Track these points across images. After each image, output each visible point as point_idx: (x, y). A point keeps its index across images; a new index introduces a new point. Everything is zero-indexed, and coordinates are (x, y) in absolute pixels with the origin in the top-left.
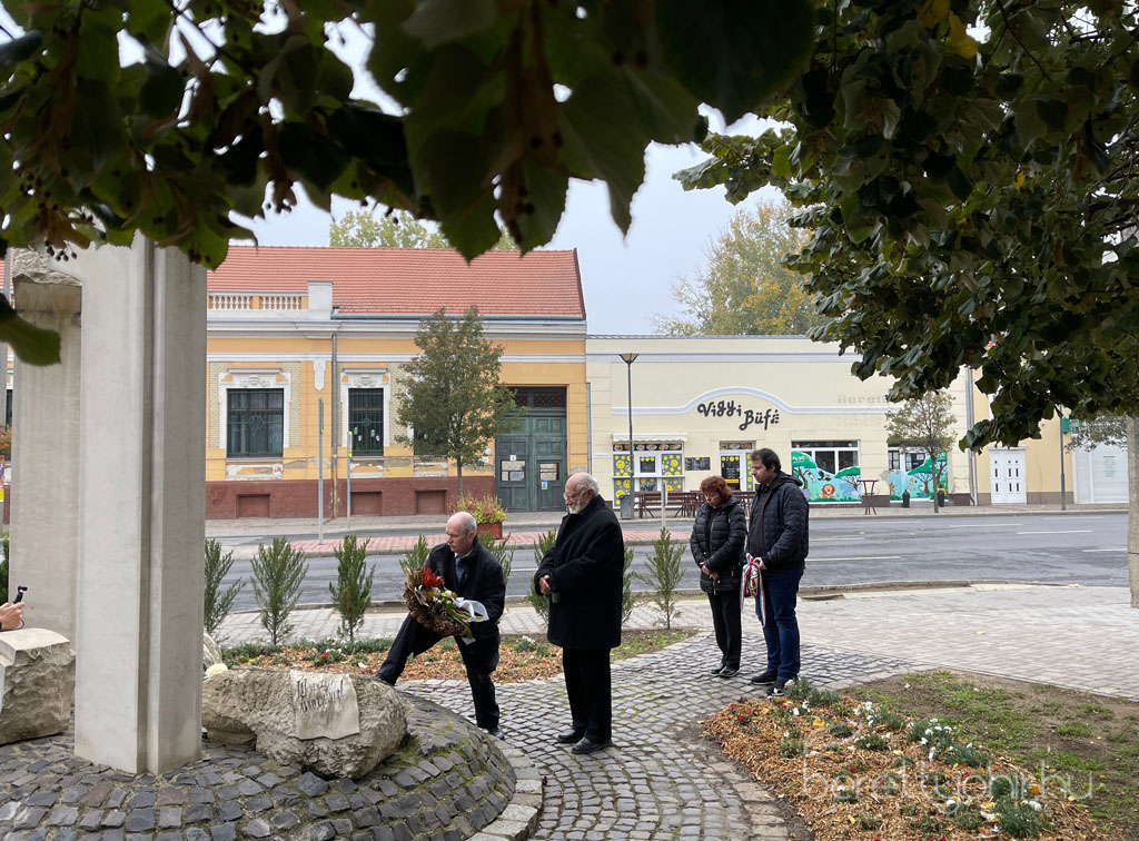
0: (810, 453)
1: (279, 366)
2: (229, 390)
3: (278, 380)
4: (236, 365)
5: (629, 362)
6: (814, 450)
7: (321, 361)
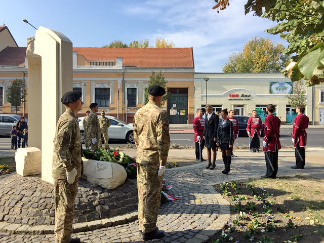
0: (261, 108)
1: (108, 81)
2: (95, 88)
4: (97, 81)
5: (207, 81)
7: (120, 80)
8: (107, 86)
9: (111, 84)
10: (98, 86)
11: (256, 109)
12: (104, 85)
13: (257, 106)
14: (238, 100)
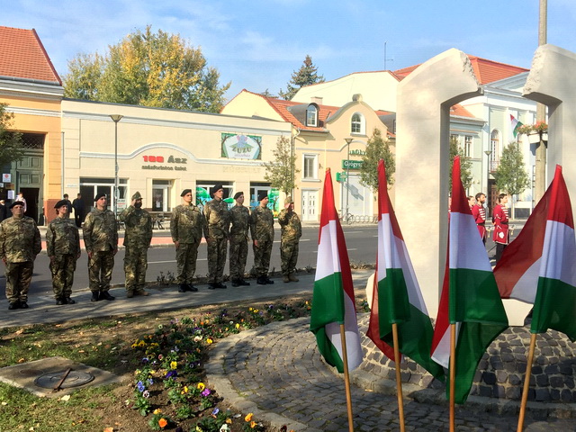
0: (206, 188)
5: (116, 121)
6: (208, 186)
11: (197, 189)
13: (199, 182)
14: (162, 168)
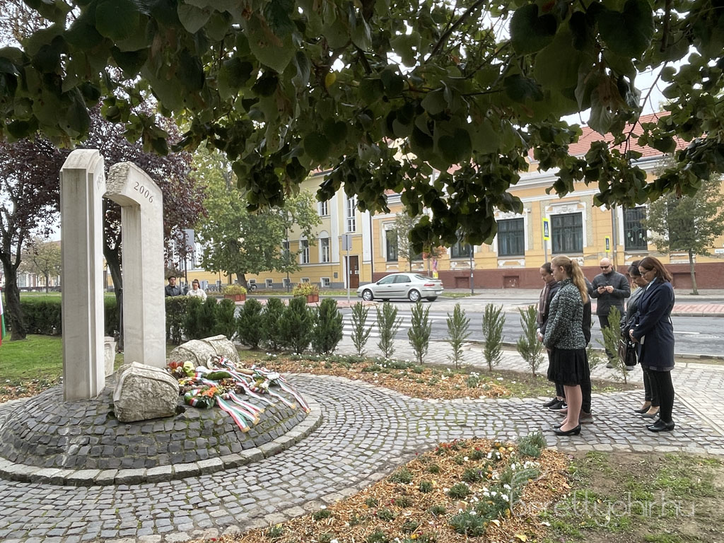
1: (578, 199)
2: (552, 216)
3: (578, 207)
4: (554, 201)
8: (575, 210)
9: (584, 204)
10: (556, 211)
12: (569, 207)
